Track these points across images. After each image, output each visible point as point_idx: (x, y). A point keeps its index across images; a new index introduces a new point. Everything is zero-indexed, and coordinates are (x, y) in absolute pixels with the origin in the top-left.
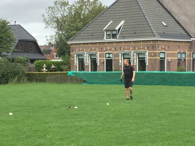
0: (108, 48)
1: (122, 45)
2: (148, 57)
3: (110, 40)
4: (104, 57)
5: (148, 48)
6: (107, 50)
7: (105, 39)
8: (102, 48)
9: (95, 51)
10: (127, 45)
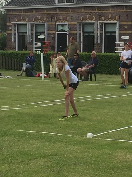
0: (61, 17)
1: (81, 13)
2: (120, 31)
3: (64, 5)
4: (55, 31)
5: (120, 17)
6: (59, 20)
7: (56, 4)
8: (51, 17)
9: (42, 21)
10: (89, 12)
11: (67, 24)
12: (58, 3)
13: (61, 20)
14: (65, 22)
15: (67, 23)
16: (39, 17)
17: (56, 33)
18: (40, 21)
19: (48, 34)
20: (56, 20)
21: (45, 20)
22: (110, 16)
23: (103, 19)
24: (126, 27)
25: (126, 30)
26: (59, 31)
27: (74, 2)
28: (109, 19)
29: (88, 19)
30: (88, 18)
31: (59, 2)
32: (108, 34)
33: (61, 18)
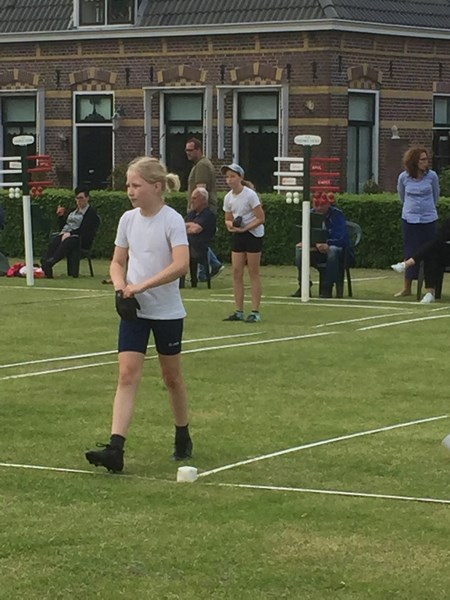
0: (92, 72)
1: (158, 57)
2: (290, 117)
3: (101, 31)
4: (72, 118)
5: (289, 72)
6: (83, 81)
7: (72, 27)
8: (58, 72)
9: (26, 85)
10: (185, 56)
11: (111, 95)
12: (81, 24)
13: (89, 81)
14: (103, 89)
15: (112, 92)
16: (16, 72)
17: (75, 125)
18: (18, 84)
19: (47, 130)
20: (72, 81)
21: (36, 82)
22: (256, 66)
23: (234, 78)
24: (310, 105)
25: (311, 114)
26: (83, 118)
27: (132, 22)
28: (253, 77)
29: (182, 78)
30: (181, 73)
31: (83, 21)
32: (249, 130)
33: (92, 76)
